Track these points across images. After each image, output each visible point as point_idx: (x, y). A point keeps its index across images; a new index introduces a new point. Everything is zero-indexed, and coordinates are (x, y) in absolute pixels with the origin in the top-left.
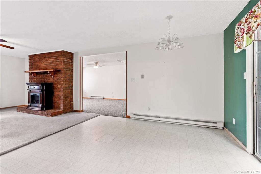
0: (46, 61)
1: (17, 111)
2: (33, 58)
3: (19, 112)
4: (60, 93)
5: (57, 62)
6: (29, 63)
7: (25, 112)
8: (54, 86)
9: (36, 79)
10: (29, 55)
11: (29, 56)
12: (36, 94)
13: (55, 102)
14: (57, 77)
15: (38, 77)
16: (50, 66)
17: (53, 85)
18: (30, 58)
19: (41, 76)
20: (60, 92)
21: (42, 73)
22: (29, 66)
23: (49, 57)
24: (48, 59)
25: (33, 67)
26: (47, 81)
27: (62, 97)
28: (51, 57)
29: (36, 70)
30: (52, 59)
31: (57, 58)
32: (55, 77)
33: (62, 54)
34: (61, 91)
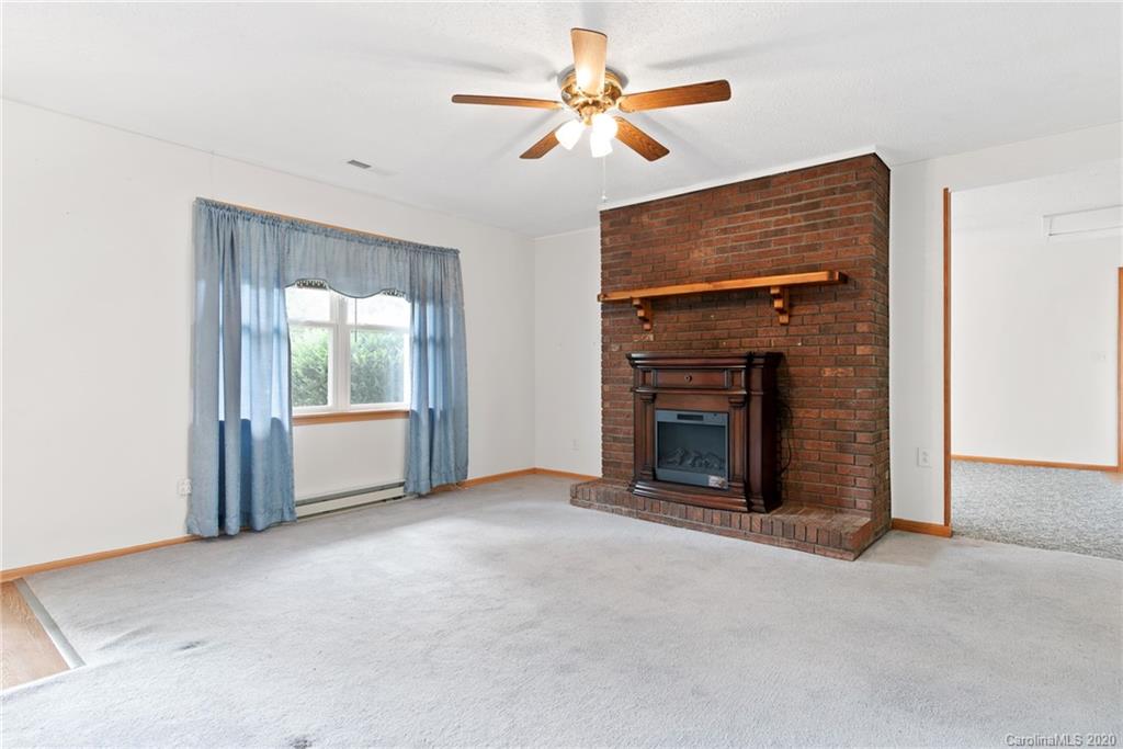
0: (725, 231)
1: (573, 503)
2: (629, 223)
3: (589, 506)
4: (841, 413)
5: (814, 227)
6: (603, 251)
7: (629, 514)
8: (792, 369)
9: (651, 337)
10: (601, 212)
11: (604, 215)
12: (701, 418)
13: (805, 468)
14: (819, 319)
15: (669, 325)
16: (760, 255)
17: (788, 366)
18: (612, 225)
19: (685, 317)
20: (848, 407)
21: (699, 299)
22: (604, 267)
23: (749, 208)
24: (745, 218)
25: (628, 273)
26: (735, 342)
27: (861, 437)
28: (766, 204)
29: (650, 287)
30: (777, 213)
31: (816, 205)
32: (797, 320)
33: (863, 175)
34: (853, 402)
